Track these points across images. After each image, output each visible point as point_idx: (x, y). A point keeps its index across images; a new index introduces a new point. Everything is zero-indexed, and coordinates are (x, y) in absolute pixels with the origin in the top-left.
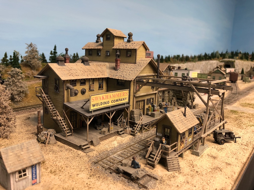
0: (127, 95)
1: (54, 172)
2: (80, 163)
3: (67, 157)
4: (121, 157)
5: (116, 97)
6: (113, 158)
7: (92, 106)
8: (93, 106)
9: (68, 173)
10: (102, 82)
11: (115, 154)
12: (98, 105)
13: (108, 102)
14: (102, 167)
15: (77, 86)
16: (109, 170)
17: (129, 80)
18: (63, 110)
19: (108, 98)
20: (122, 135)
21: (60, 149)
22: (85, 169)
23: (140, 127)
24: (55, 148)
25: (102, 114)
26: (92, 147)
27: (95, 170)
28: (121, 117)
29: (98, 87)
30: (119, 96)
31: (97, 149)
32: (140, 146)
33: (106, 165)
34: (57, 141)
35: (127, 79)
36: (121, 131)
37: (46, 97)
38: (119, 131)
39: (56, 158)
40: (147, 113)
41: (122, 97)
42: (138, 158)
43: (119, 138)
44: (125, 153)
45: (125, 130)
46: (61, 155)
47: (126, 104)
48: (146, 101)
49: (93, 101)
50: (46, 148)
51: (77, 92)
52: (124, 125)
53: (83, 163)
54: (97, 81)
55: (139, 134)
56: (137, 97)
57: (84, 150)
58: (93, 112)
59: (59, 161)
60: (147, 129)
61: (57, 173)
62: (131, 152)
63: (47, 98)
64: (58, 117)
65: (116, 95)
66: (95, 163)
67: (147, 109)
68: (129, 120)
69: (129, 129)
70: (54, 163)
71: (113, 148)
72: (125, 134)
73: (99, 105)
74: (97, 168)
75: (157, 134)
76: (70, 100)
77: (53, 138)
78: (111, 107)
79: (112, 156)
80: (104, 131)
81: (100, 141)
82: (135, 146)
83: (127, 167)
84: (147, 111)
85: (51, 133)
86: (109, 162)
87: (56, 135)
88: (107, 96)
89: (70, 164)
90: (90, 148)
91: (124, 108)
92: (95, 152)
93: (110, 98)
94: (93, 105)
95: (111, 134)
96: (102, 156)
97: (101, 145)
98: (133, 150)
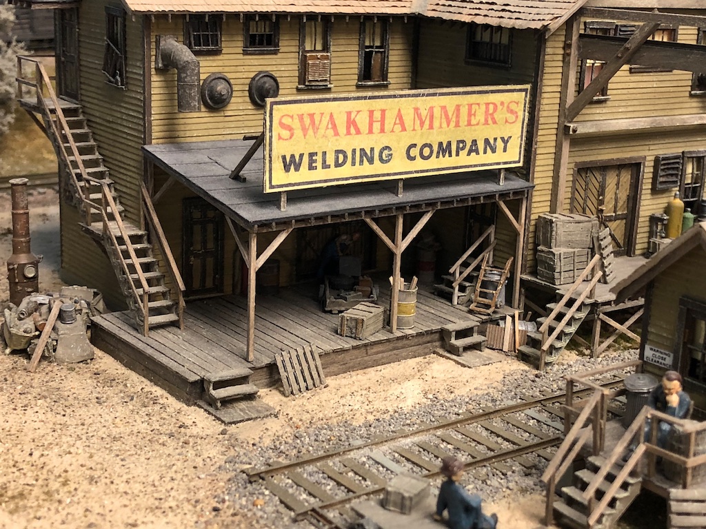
0: (511, 118)
1: (13, 498)
2: (175, 468)
3: (115, 432)
4: (410, 466)
5: (436, 124)
6: (364, 464)
7: (278, 165)
8: (287, 168)
9: (87, 510)
10: (382, 42)
11: (385, 447)
12: (319, 164)
13: (386, 152)
14: (282, 502)
15: (226, 57)
16: (315, 521)
17: (534, 25)
18: (140, 186)
19: (382, 130)
20: (468, 357)
21: (98, 389)
22: (186, 504)
23: (582, 315)
24: (77, 384)
25: (343, 216)
26: (269, 398)
27: (234, 515)
28: (475, 255)
29: (356, 71)
30: (457, 125)
31: (297, 408)
32: (549, 422)
33: (304, 496)
34: (98, 353)
35: (519, 24)
36: (462, 334)
37: (60, 113)
38: (448, 333)
39: (56, 434)
40: (649, 242)
41: (481, 134)
42: (511, 485)
43: (441, 369)
44: (443, 445)
45: (490, 327)
46: (88, 421)
47: (506, 179)
48: (647, 172)
49: (285, 134)
50: (28, 379)
51: (221, 87)
52: (486, 301)
53: (186, 472)
54: (348, 32)
55: (571, 357)
56: (581, 141)
57: (217, 409)
58: (284, 199)
59: (65, 446)
60: (630, 334)
61: (31, 502)
62: (480, 447)
63: (64, 120)
64: (111, 224)
65: (437, 112)
66: (254, 478)
67: (654, 220)
68: (526, 277)
69: (515, 327)
70: (37, 454)
71: (387, 417)
72: (487, 350)
73: (325, 166)
74: (254, 504)
75: (648, 353)
76: (182, 134)
77: (75, 332)
78: (401, 185)
79: (359, 456)
80: (356, 320)
81: (326, 376)
82: (520, 416)
83: (414, 515)
84: (651, 234)
85: (68, 305)
86: (332, 483)
87: (97, 319)
88: (377, 115)
89: (117, 469)
90: (254, 403)
91: (490, 196)
92: (274, 426)
93: (398, 128)
94: (284, 158)
95: (400, 344)
96: (304, 451)
97: (324, 395)
98: (500, 440)
